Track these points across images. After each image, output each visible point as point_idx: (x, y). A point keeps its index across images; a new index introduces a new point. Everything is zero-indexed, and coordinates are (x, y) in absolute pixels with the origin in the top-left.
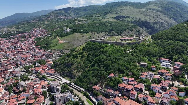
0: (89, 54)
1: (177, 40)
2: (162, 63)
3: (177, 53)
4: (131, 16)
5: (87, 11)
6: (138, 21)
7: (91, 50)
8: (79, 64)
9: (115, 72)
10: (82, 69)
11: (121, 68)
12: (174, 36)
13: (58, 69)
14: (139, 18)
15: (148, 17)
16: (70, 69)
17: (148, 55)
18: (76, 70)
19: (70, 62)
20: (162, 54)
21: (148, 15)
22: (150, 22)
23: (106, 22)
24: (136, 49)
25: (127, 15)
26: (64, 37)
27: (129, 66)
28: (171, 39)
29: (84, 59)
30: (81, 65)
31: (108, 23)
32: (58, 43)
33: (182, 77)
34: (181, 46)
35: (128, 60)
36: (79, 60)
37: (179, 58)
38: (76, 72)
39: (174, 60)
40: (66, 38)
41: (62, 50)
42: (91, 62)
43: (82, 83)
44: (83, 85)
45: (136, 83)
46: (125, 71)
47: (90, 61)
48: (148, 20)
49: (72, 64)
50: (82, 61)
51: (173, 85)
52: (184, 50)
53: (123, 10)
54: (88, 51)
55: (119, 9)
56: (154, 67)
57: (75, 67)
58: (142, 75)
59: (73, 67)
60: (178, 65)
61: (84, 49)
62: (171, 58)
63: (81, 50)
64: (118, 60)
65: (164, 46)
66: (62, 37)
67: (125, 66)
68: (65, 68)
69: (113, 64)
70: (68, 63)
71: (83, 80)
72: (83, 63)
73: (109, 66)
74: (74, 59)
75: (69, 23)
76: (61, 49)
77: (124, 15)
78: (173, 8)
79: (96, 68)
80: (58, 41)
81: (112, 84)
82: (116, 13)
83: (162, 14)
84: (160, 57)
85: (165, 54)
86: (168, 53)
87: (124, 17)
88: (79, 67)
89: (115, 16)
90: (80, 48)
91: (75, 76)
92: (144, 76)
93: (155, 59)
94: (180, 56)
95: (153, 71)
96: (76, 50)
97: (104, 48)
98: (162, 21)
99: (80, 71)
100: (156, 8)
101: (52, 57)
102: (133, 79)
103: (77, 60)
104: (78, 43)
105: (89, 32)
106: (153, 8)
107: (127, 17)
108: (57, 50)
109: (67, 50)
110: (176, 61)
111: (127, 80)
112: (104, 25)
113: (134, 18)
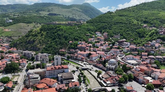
0: (47, 33)
1: (102, 23)
2: (97, 35)
3: (103, 29)
4: (61, 14)
5: (16, 9)
6: (67, 17)
7: (48, 30)
8: (41, 40)
9: (72, 40)
10: (45, 43)
11: (76, 38)
12: (100, 21)
13: (19, 47)
14: (68, 16)
15: (75, 15)
16: (33, 44)
17: (89, 31)
18: (39, 45)
19: (32, 40)
20: (96, 30)
21: (74, 14)
22: (77, 18)
23: (44, 16)
24: (81, 27)
25: (57, 13)
26: (8, 27)
27: (80, 36)
28: (98, 22)
29: (44, 36)
30: (42, 41)
31: (46, 17)
32: (3, 31)
33: (109, 39)
34: (105, 25)
35: (78, 33)
36: (40, 38)
37: (105, 31)
38: (40, 46)
39: (102, 32)
40: (11, 27)
41: (11, 37)
42: (51, 38)
43: (48, 51)
44: (50, 52)
45: (87, 44)
46: (78, 39)
47: (49, 37)
48: (75, 17)
49: (34, 41)
50: (43, 38)
51: (105, 43)
52: (107, 27)
53: (54, 9)
54: (46, 31)
55: (50, 8)
56: (94, 36)
57: (38, 43)
58: (89, 40)
59: (36, 42)
60: (105, 34)
61: (41, 30)
62: (101, 32)
63: (39, 31)
64: (72, 33)
65: (96, 26)
66: (6, 26)
67: (77, 36)
68: (28, 45)
69: (70, 36)
70: (29, 41)
71: (48, 49)
72: (44, 39)
73: (67, 37)
74: (35, 37)
75: (3, 17)
76: (9, 36)
77: (55, 13)
78: (90, 11)
79: (57, 40)
80: (3, 29)
81: (73, 46)
82: (48, 11)
83: (83, 14)
84: (95, 31)
85: (97, 30)
86: (99, 29)
87: (55, 14)
88: (41, 42)
89: (48, 13)
90: (37, 29)
91: (39, 49)
92: (90, 40)
93: (93, 33)
94: (106, 30)
95: (94, 38)
96: (33, 31)
97: (59, 27)
98: (84, 19)
99: (43, 45)
100: (78, 9)
101: (2, 43)
102: (85, 42)
103: (38, 37)
104: (25, 31)
105: (32, 23)
106: (76, 10)
107: (58, 15)
108: (5, 37)
109: (15, 36)
110: (104, 32)
111: (81, 43)
112: (43, 18)
113: (64, 16)
